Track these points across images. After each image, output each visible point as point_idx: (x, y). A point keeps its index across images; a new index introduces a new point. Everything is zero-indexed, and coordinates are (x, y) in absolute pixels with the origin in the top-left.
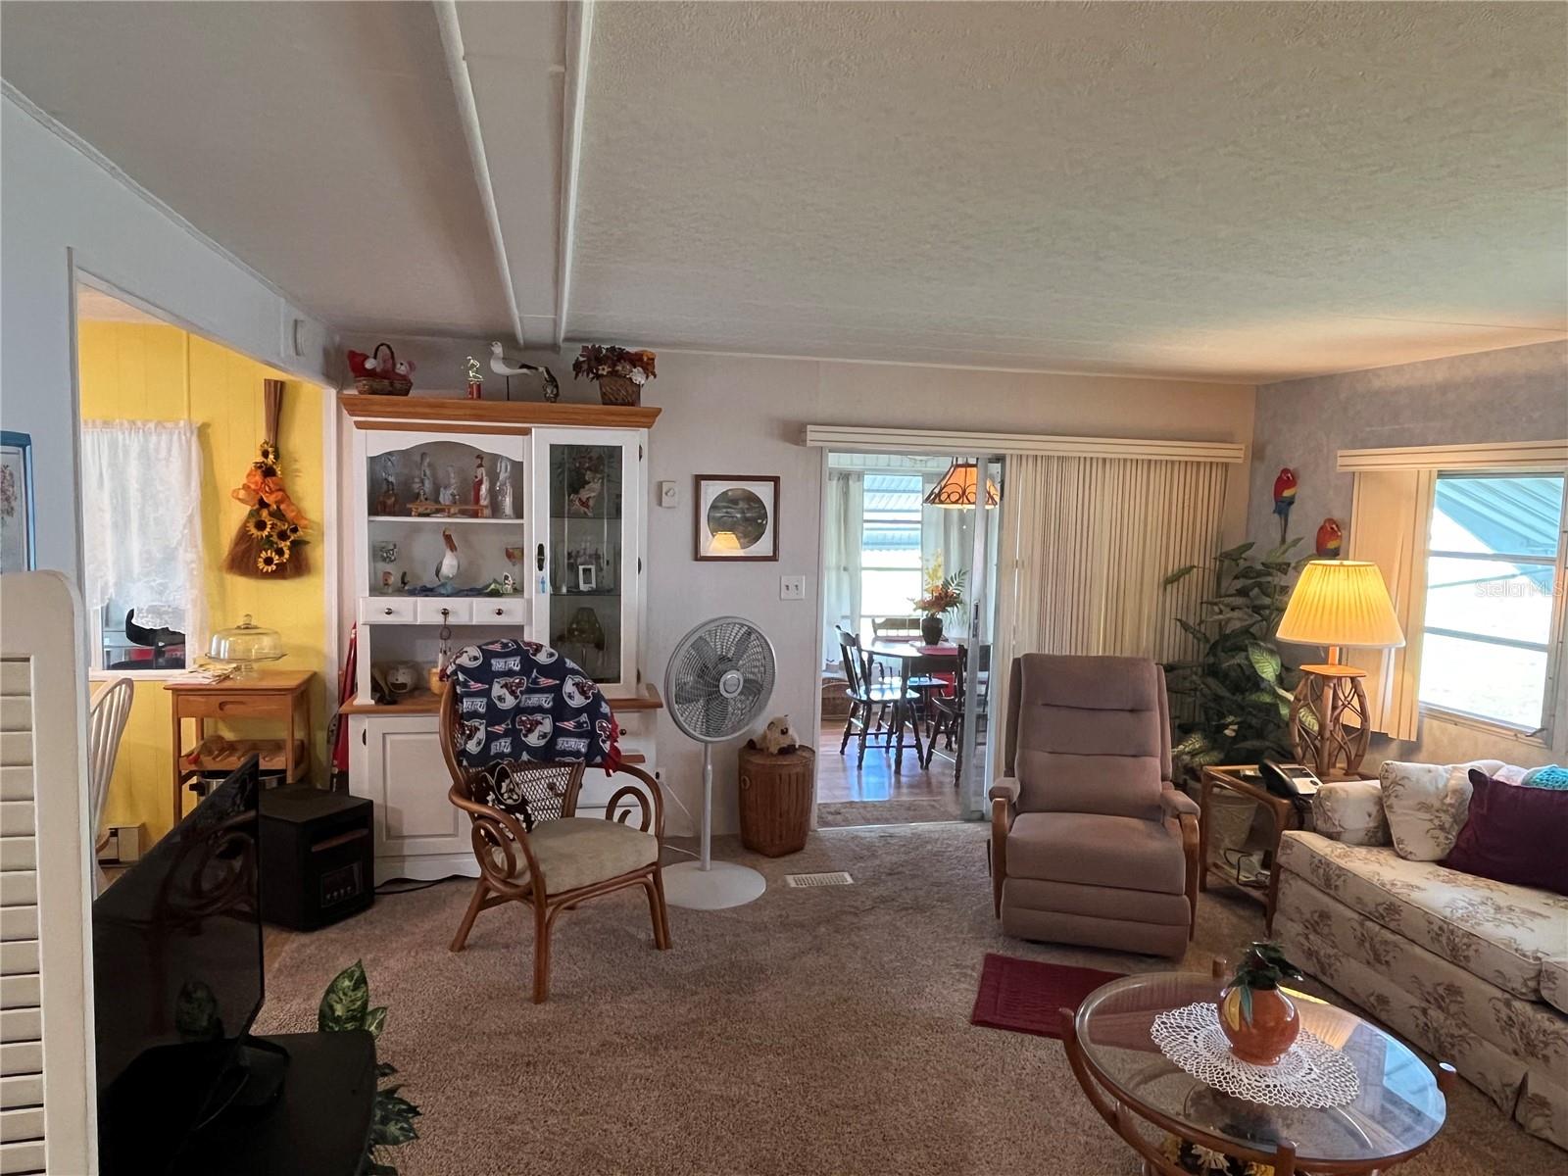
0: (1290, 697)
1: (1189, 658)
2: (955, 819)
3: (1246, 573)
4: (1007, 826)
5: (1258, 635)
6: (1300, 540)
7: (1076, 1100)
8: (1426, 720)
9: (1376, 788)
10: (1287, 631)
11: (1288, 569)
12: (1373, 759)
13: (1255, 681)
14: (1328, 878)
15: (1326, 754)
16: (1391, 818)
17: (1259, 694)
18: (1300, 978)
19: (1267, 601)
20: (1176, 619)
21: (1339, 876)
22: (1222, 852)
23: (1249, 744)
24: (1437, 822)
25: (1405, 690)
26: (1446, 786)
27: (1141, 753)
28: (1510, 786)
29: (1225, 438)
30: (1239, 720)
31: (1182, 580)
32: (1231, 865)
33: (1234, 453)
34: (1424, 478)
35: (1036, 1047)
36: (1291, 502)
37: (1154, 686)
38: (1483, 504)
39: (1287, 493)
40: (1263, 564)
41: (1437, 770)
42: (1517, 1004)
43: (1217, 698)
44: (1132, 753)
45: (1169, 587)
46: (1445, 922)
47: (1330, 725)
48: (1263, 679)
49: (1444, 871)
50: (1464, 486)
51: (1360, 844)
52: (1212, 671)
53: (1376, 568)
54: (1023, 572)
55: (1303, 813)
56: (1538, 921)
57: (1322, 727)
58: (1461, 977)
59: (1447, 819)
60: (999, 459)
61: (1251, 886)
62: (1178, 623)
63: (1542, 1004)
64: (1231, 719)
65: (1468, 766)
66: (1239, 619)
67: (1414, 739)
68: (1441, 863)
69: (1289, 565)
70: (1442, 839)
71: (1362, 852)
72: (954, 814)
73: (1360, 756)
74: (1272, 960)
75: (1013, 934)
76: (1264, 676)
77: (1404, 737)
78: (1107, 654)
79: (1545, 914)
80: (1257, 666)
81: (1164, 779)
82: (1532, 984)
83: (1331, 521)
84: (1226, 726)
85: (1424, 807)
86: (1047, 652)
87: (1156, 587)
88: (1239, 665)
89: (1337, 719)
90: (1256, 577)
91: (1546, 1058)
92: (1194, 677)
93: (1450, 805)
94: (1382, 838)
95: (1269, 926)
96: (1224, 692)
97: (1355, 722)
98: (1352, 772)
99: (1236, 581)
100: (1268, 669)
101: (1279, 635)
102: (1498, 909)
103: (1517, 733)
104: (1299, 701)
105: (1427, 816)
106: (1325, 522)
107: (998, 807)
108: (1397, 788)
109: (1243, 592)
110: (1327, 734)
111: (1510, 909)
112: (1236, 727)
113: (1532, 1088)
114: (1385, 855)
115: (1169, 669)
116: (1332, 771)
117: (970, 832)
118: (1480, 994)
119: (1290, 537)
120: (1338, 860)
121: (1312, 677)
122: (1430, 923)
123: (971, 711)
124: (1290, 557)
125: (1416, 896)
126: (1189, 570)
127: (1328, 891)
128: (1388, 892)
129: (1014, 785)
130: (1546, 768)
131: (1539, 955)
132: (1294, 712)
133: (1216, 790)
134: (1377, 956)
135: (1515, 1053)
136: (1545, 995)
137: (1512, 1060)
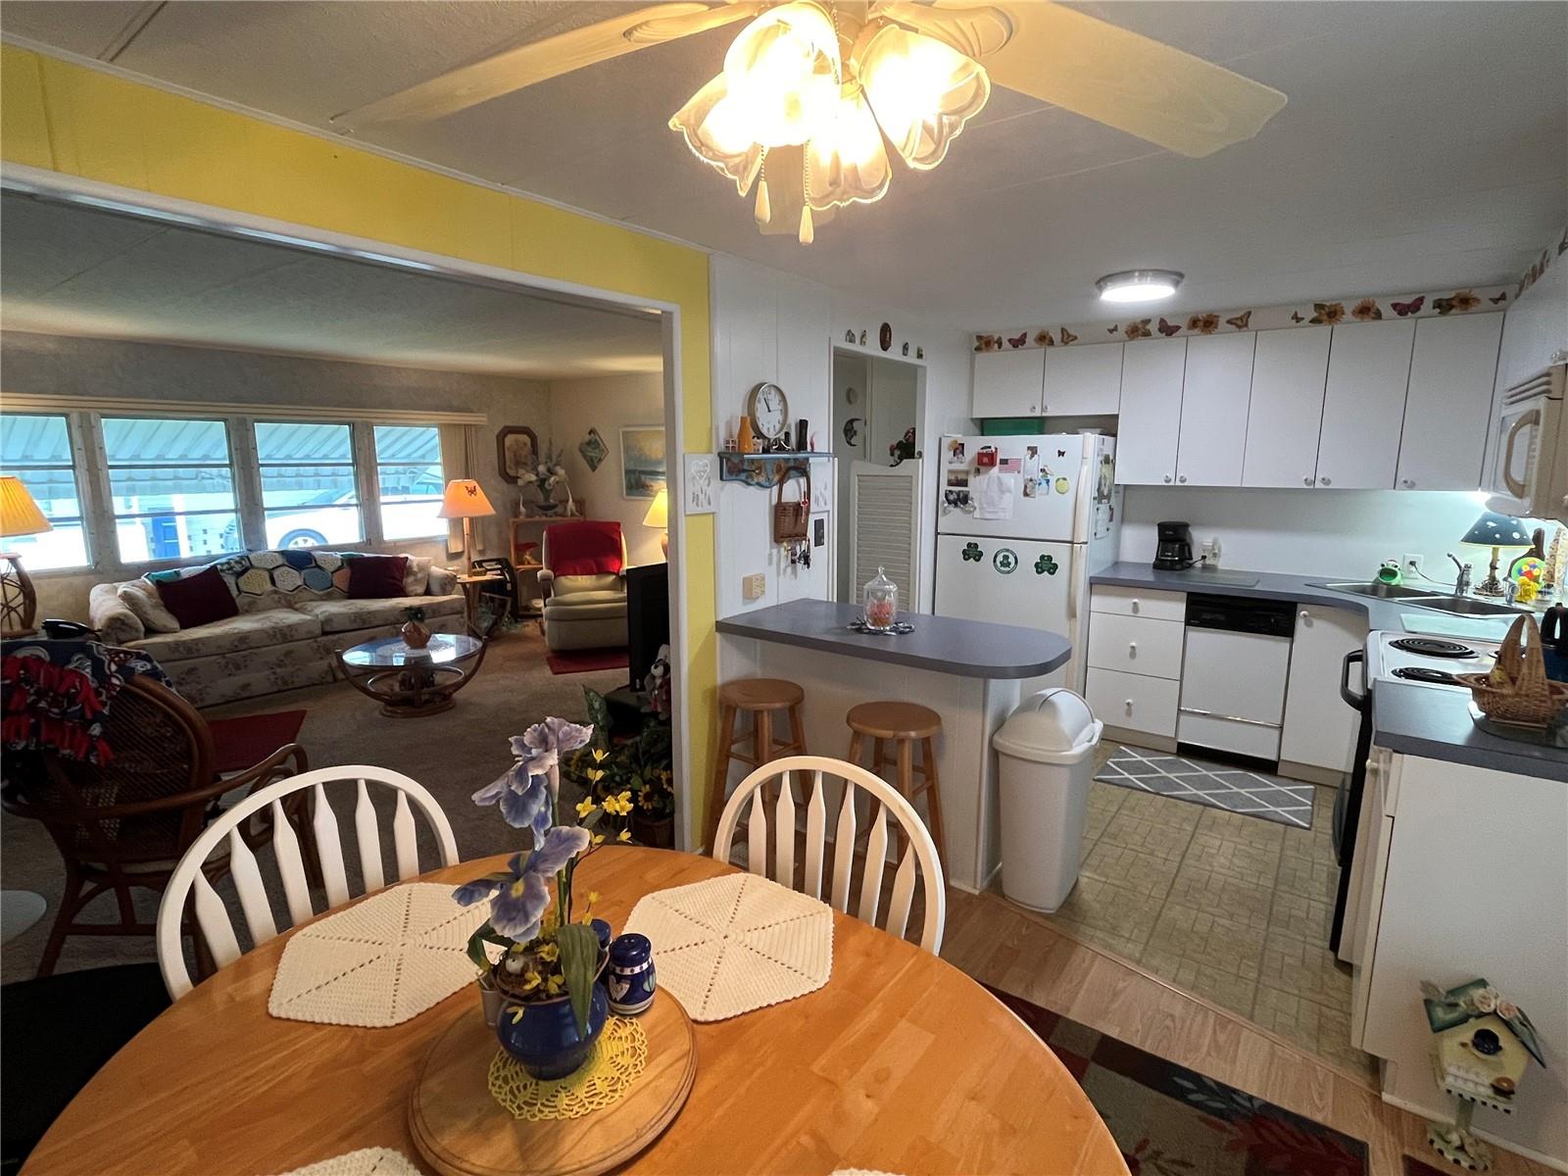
82: (321, 628)
118: (301, 647)
134: (238, 667)
135: (321, 658)
136: (328, 629)
137: (321, 662)
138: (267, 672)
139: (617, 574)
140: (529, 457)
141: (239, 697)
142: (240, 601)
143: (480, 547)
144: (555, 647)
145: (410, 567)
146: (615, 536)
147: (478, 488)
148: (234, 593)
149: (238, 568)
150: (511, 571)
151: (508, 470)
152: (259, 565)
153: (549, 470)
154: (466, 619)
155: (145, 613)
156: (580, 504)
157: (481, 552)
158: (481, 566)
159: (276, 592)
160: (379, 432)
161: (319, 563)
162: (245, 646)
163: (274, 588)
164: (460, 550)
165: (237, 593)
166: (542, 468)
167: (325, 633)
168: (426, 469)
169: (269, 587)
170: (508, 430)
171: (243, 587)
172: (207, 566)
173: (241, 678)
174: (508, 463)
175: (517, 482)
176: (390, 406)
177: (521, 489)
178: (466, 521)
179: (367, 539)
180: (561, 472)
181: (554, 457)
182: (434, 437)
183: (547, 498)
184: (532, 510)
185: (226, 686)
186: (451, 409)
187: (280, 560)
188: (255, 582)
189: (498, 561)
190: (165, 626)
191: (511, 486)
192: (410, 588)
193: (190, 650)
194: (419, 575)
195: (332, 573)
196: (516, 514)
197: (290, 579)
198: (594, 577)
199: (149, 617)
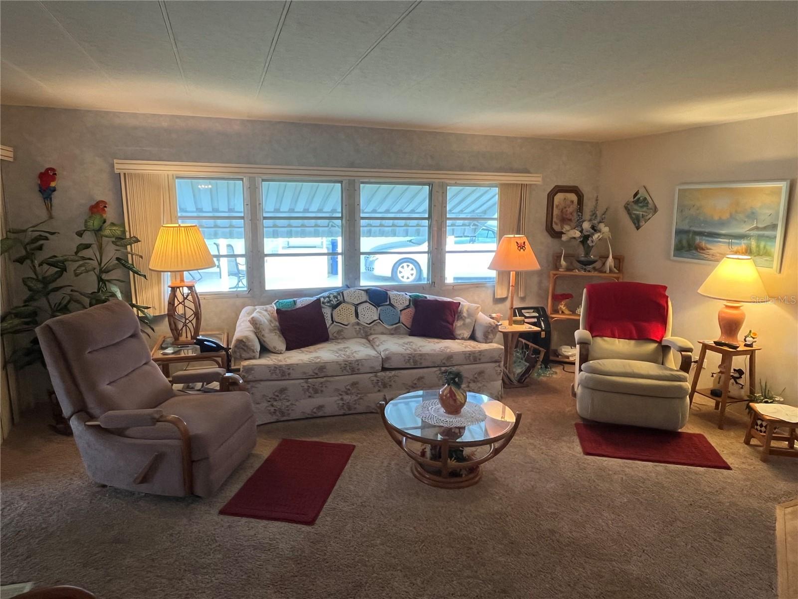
21: (289, 369)
24: (277, 335)
33: (8, 153)
34: (170, 177)
42: (379, 374)
46: (346, 361)
58: (357, 377)
59: (278, 332)
70: (282, 340)
82: (382, 365)
85: (271, 330)
93: (275, 326)
103: (238, 294)
105: (274, 334)
106: (97, 203)
118: (365, 379)
122: (340, 365)
127: (285, 378)
131: (378, 355)
134: (316, 392)
135: (379, 391)
136: (386, 366)
137: (378, 394)
138: (337, 398)
139: (660, 342)
140: (575, 214)
141: (315, 415)
142: (332, 329)
143: (521, 294)
144: (587, 416)
145: (461, 312)
146: (663, 302)
147: (527, 245)
148: (328, 322)
149: (334, 302)
150: (547, 319)
151: (554, 226)
152: (350, 301)
153: (593, 228)
154: (503, 368)
155: (263, 336)
156: (619, 260)
157: (523, 299)
158: (521, 315)
159: (358, 324)
160: (451, 191)
161: (392, 302)
162: (323, 374)
163: (357, 320)
164: (504, 296)
165: (330, 322)
166: (586, 225)
167: (384, 369)
168: (486, 223)
169: (353, 320)
170: (559, 189)
171: (336, 318)
172: (314, 298)
173: (318, 401)
174: (555, 219)
175: (561, 237)
176: (462, 169)
177: (563, 244)
178: (512, 274)
179: (432, 283)
180: (605, 229)
181: (599, 213)
182: (495, 195)
183: (587, 254)
184: (571, 263)
185: (306, 405)
186: (512, 170)
187: (365, 297)
188: (344, 315)
189: (536, 309)
190: (275, 348)
191: (556, 241)
192: (458, 332)
193: (283, 373)
194: (468, 321)
195: (401, 311)
196: (557, 267)
197: (369, 313)
198: (632, 342)
199: (265, 339)
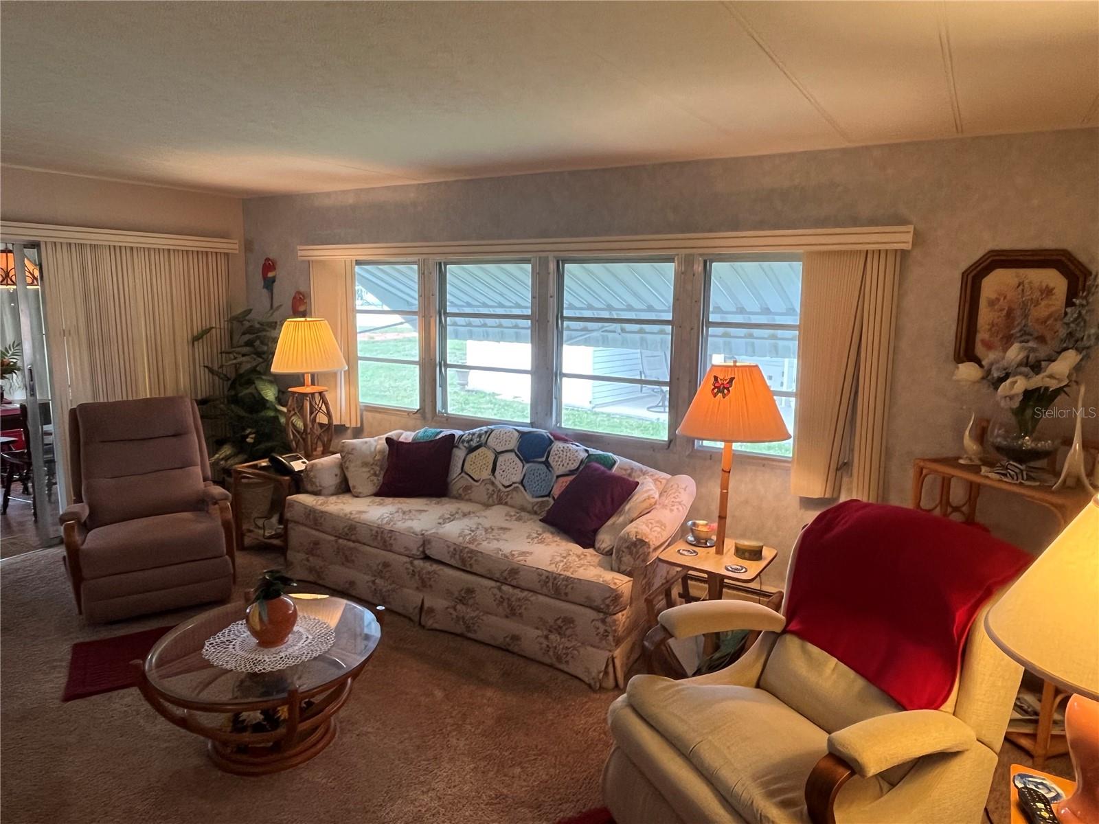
0: (285, 410)
1: (217, 393)
2: (36, 548)
3: (250, 330)
4: (80, 542)
5: (262, 371)
6: (281, 306)
7: (157, 722)
8: (365, 413)
9: (338, 458)
10: (279, 366)
11: (276, 325)
12: (336, 443)
13: (262, 403)
14: (315, 519)
15: (309, 443)
16: (349, 475)
17: (265, 411)
18: (295, 585)
19: (265, 348)
20: (204, 366)
21: (321, 517)
22: (252, 521)
23: (262, 446)
24: (372, 472)
25: (352, 398)
26: (375, 449)
27: (186, 464)
28: (406, 443)
29: (224, 235)
30: (254, 431)
31: (205, 337)
32: (259, 528)
33: (232, 246)
34: (348, 263)
35: (122, 698)
36: (273, 280)
37: (191, 415)
38: (382, 281)
39: (270, 275)
40: (259, 323)
41: (370, 441)
42: (416, 562)
43: (240, 418)
44: (179, 466)
45: (196, 343)
47: (310, 425)
48: (267, 400)
49: (378, 499)
50: (370, 269)
51: (332, 495)
52: (235, 400)
53: (326, 321)
54: (70, 339)
55: (299, 483)
56: (423, 514)
57: (305, 425)
58: (390, 557)
59: (377, 468)
60: (35, 245)
61: (273, 538)
62: (206, 370)
63: (427, 558)
64: (248, 431)
65: (386, 436)
66: (247, 362)
67: (359, 425)
68: (377, 494)
69: (276, 323)
70: (375, 481)
71: (333, 499)
72: (34, 545)
73: (330, 440)
74: (277, 579)
75: (95, 622)
76: (267, 398)
77: (354, 425)
78: (154, 396)
79: (426, 509)
80: (262, 393)
81: (205, 479)
82: (421, 549)
83: (299, 293)
84: (247, 436)
85: (365, 464)
86: (102, 401)
87: (186, 344)
88: (251, 394)
89: (314, 420)
90: (256, 333)
91: (431, 586)
92: (222, 406)
93: (379, 460)
94: (345, 488)
95: (286, 558)
96: (243, 413)
97: (324, 420)
98: (326, 452)
99: (243, 337)
100: (270, 393)
101: (273, 370)
102: (404, 513)
103: (409, 413)
104: (290, 411)
105: (367, 470)
106: (296, 294)
107: (69, 529)
108: (350, 456)
109: (249, 343)
110: (309, 431)
111: (410, 511)
112: (253, 436)
113: (427, 605)
114: (346, 498)
115: (202, 403)
116: (315, 453)
117: (50, 555)
118: (399, 561)
119: (276, 305)
120: (320, 507)
121: (296, 395)
122: (371, 530)
123: (38, 460)
124: (276, 317)
125: (364, 517)
126: (207, 331)
127: (316, 527)
128: (349, 519)
129: (84, 510)
130: (423, 430)
131: (423, 532)
132: (288, 419)
133: (243, 481)
134: (347, 559)
135: (418, 589)
138: (369, 578)
142: (458, 482)
148: (455, 471)
149: (475, 441)
152: (493, 445)
159: (493, 484)
161: (551, 460)
162: (354, 537)
163: (493, 478)
165: (459, 470)
167: (425, 557)
169: (486, 474)
171: (467, 468)
174: (983, 335)
176: (734, 226)
187: (512, 443)
188: (479, 464)
195: (558, 477)
197: (511, 470)
